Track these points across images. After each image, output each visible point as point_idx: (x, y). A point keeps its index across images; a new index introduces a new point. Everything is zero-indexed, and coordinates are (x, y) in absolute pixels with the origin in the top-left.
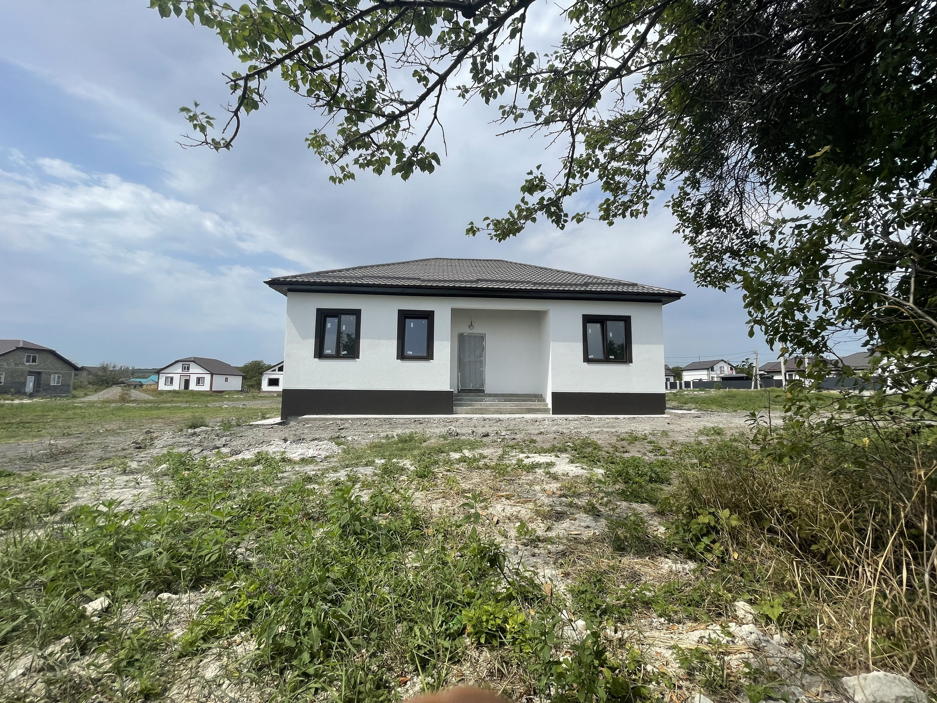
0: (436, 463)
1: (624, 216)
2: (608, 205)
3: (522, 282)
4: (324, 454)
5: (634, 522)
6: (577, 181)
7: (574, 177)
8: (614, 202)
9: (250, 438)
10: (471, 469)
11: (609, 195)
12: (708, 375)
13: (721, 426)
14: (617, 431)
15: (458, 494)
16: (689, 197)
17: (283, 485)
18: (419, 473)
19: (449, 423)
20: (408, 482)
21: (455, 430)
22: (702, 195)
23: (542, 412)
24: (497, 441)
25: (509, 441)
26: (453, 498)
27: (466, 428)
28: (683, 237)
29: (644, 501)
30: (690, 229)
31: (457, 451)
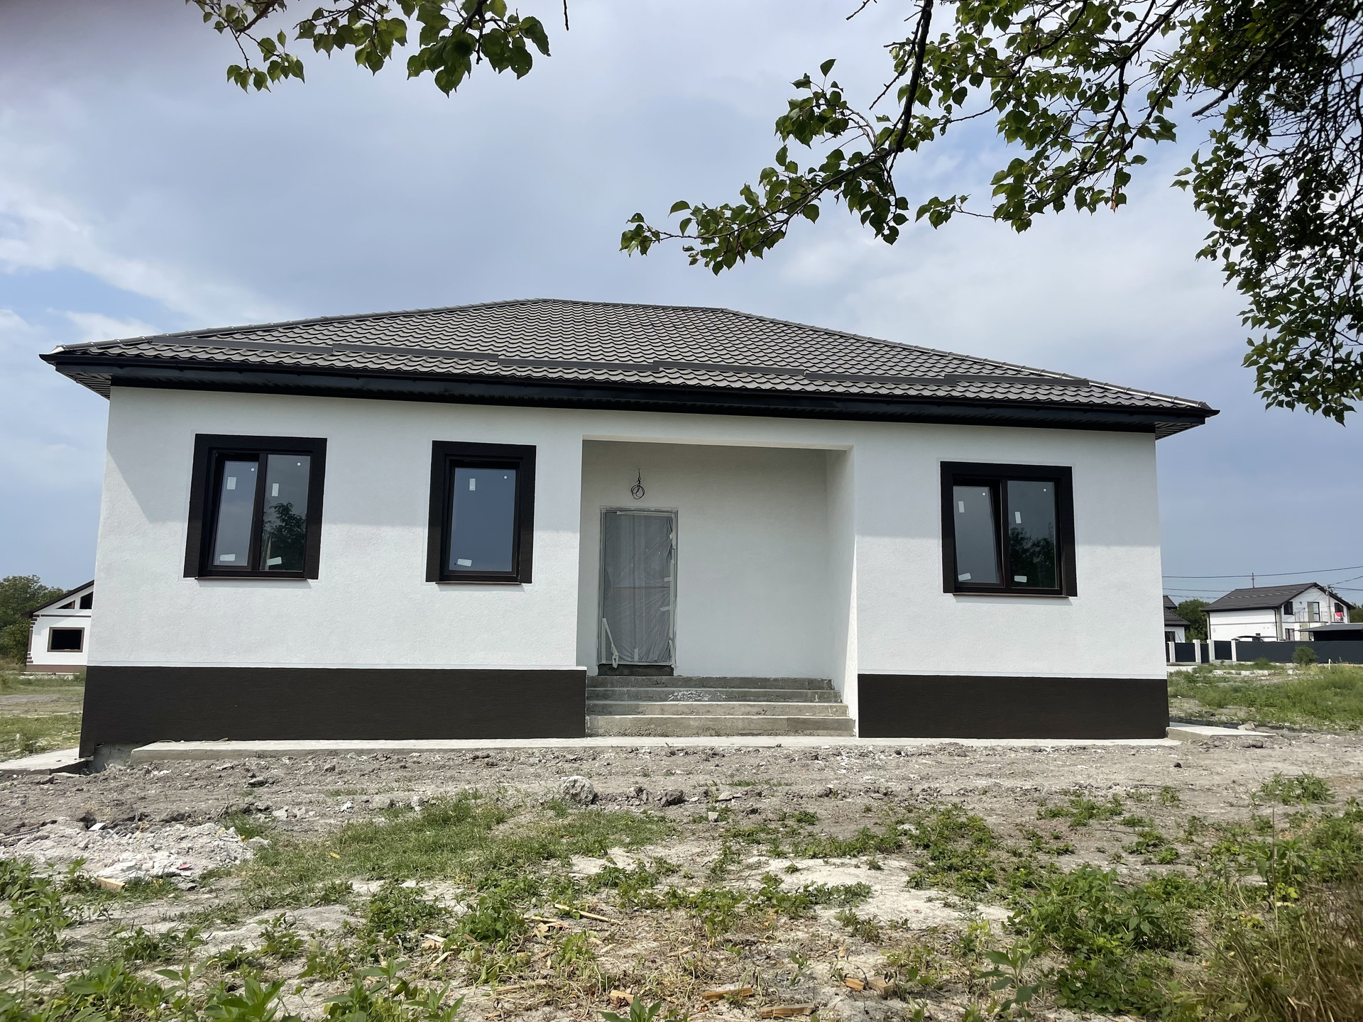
0: (532, 890)
1: (1059, 206)
2: (1020, 179)
3: (779, 372)
4: (200, 865)
6: (934, 110)
7: (926, 99)
8: (1034, 170)
10: (631, 907)
12: (1278, 624)
13: (1319, 773)
14: (1039, 788)
15: (590, 991)
16: (1240, 159)
17: (70, 967)
18: (480, 925)
19: (571, 765)
20: (446, 954)
21: (587, 785)
22: (1275, 156)
23: (832, 729)
24: (707, 819)
25: (740, 817)
26: (579, 1005)
27: (622, 778)
28: (1224, 270)
29: (1123, 1007)
30: (1242, 247)
31: (591, 851)
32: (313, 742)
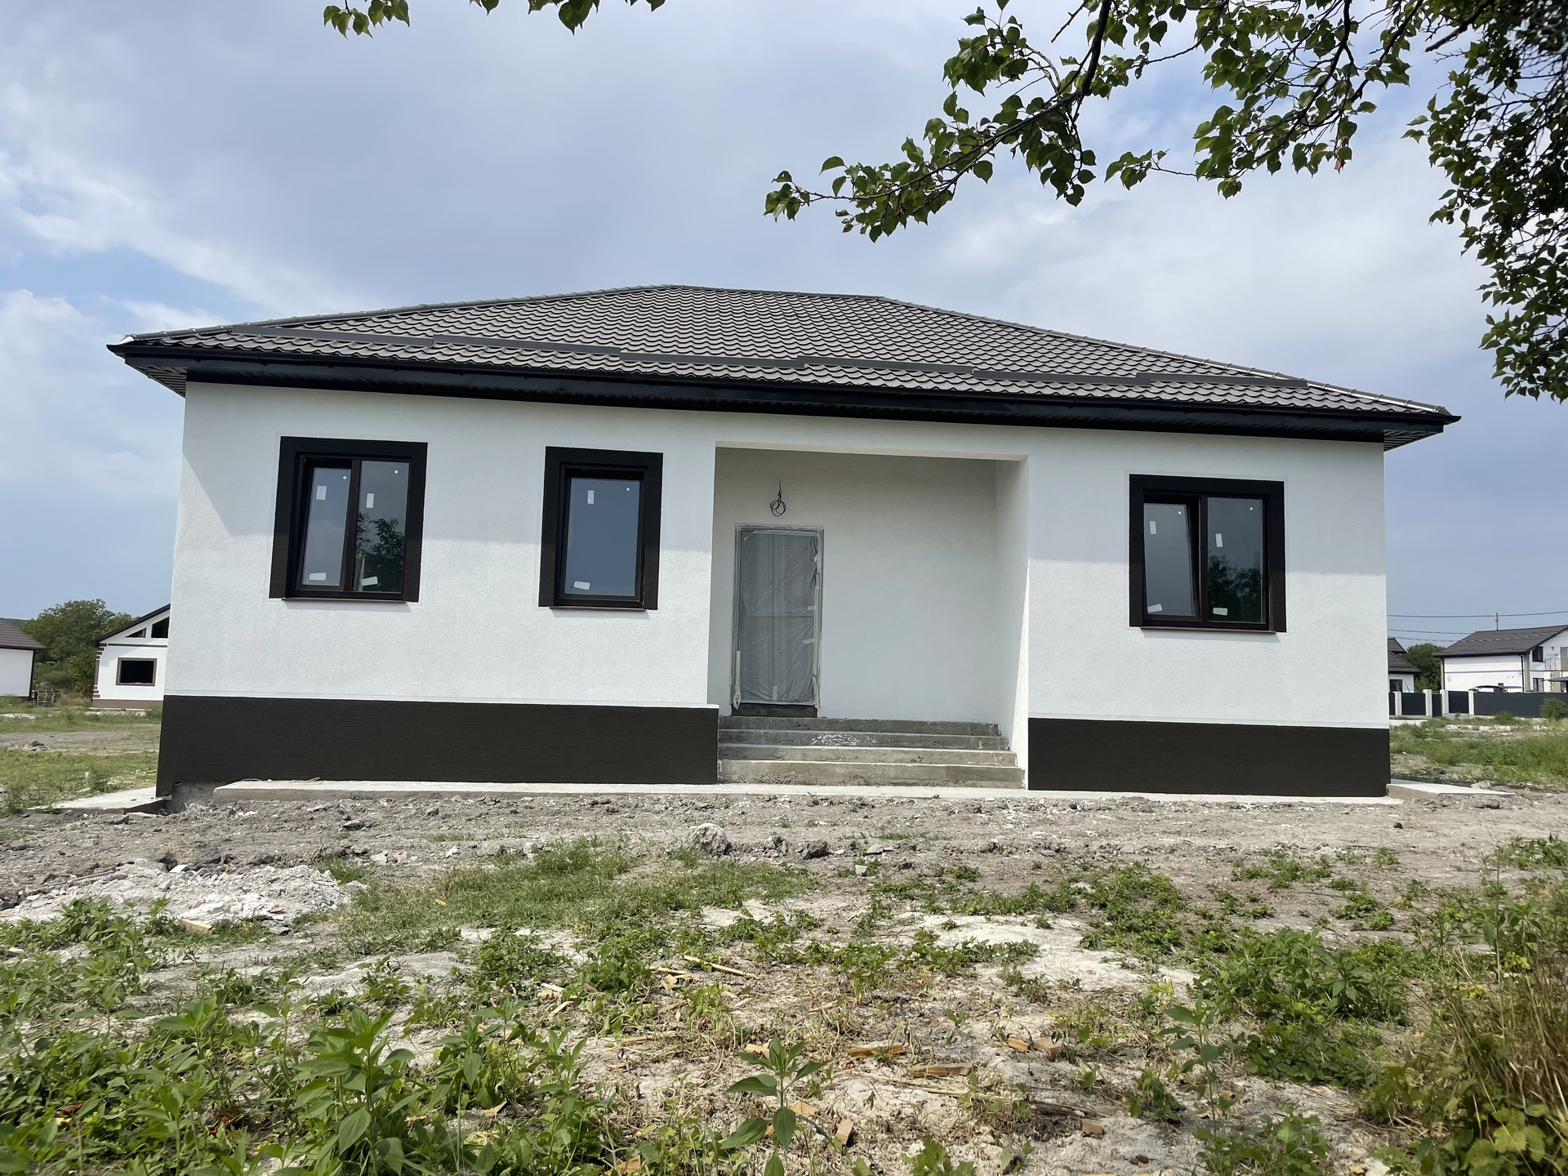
0: (658, 940)
1: (1275, 166)
2: (1227, 130)
3: (943, 370)
4: (293, 909)
5: (1291, 1147)
6: (1129, 49)
7: (1118, 36)
8: (1246, 118)
9: (50, 855)
10: (768, 961)
11: (1229, 96)
12: (1525, 672)
13: (1564, 837)
14: (1235, 847)
15: (724, 1044)
16: (1483, 106)
17: (154, 1010)
18: (602, 974)
19: (701, 813)
20: (565, 1004)
21: (720, 833)
22: (1524, 102)
23: (998, 780)
24: (854, 873)
25: (891, 872)
26: (711, 1059)
27: (757, 829)
28: (1462, 236)
29: (1322, 1077)
30: (1485, 209)
31: (724, 902)
32: (414, 784)
